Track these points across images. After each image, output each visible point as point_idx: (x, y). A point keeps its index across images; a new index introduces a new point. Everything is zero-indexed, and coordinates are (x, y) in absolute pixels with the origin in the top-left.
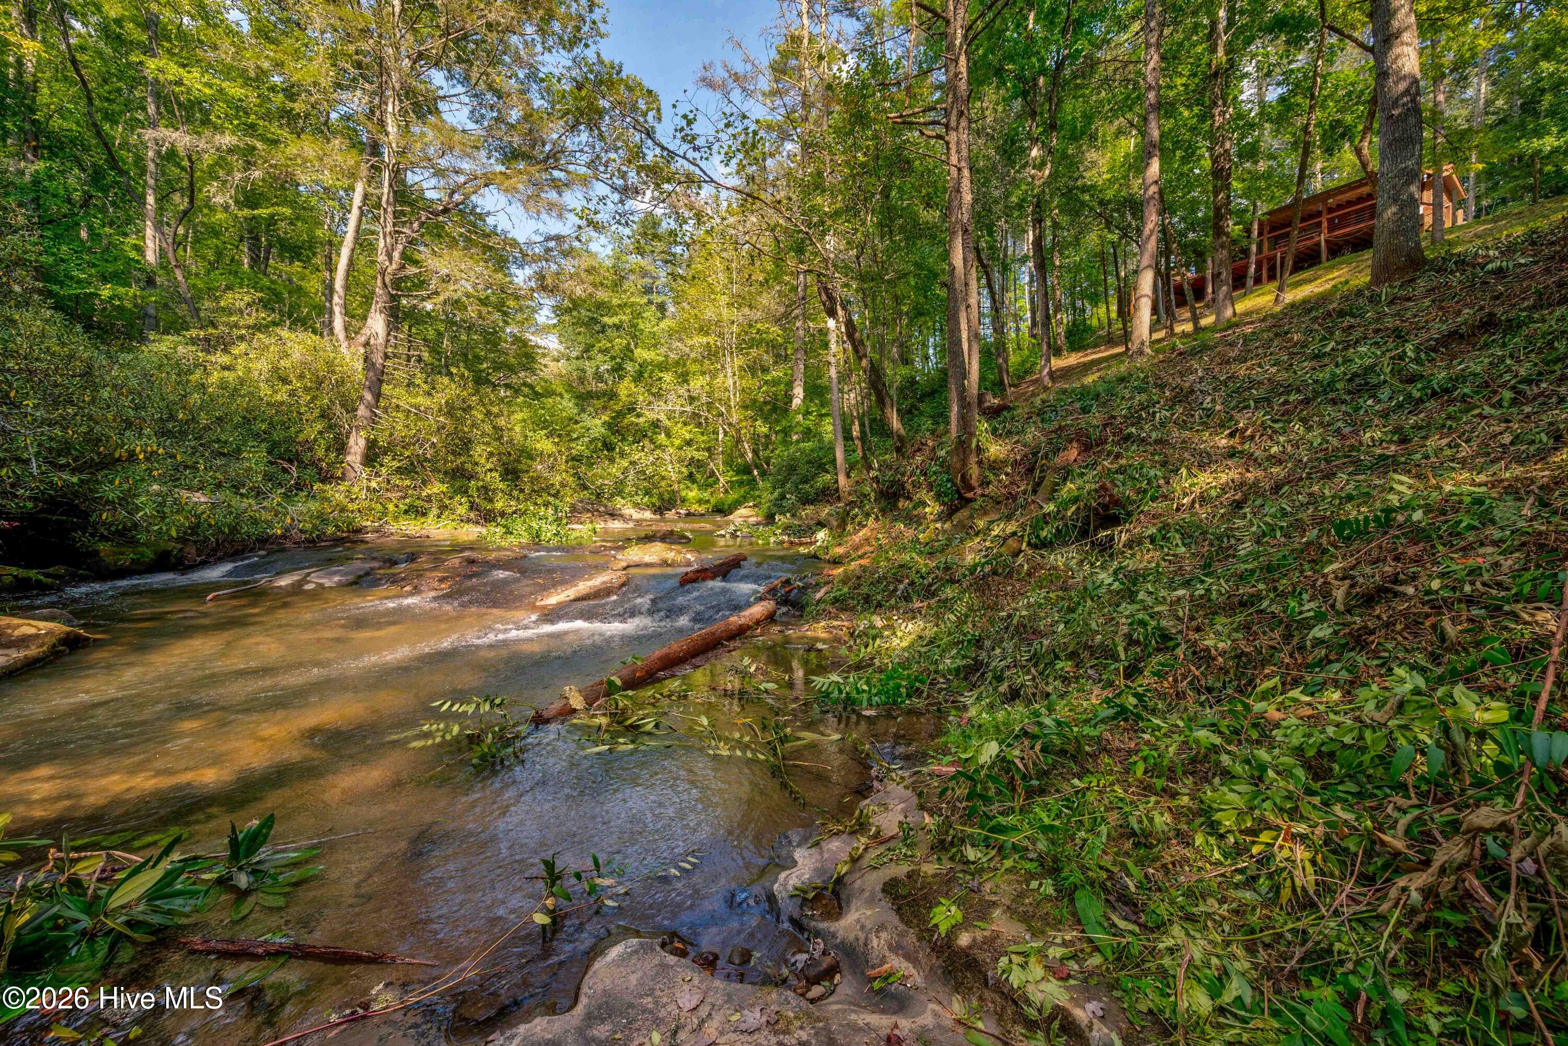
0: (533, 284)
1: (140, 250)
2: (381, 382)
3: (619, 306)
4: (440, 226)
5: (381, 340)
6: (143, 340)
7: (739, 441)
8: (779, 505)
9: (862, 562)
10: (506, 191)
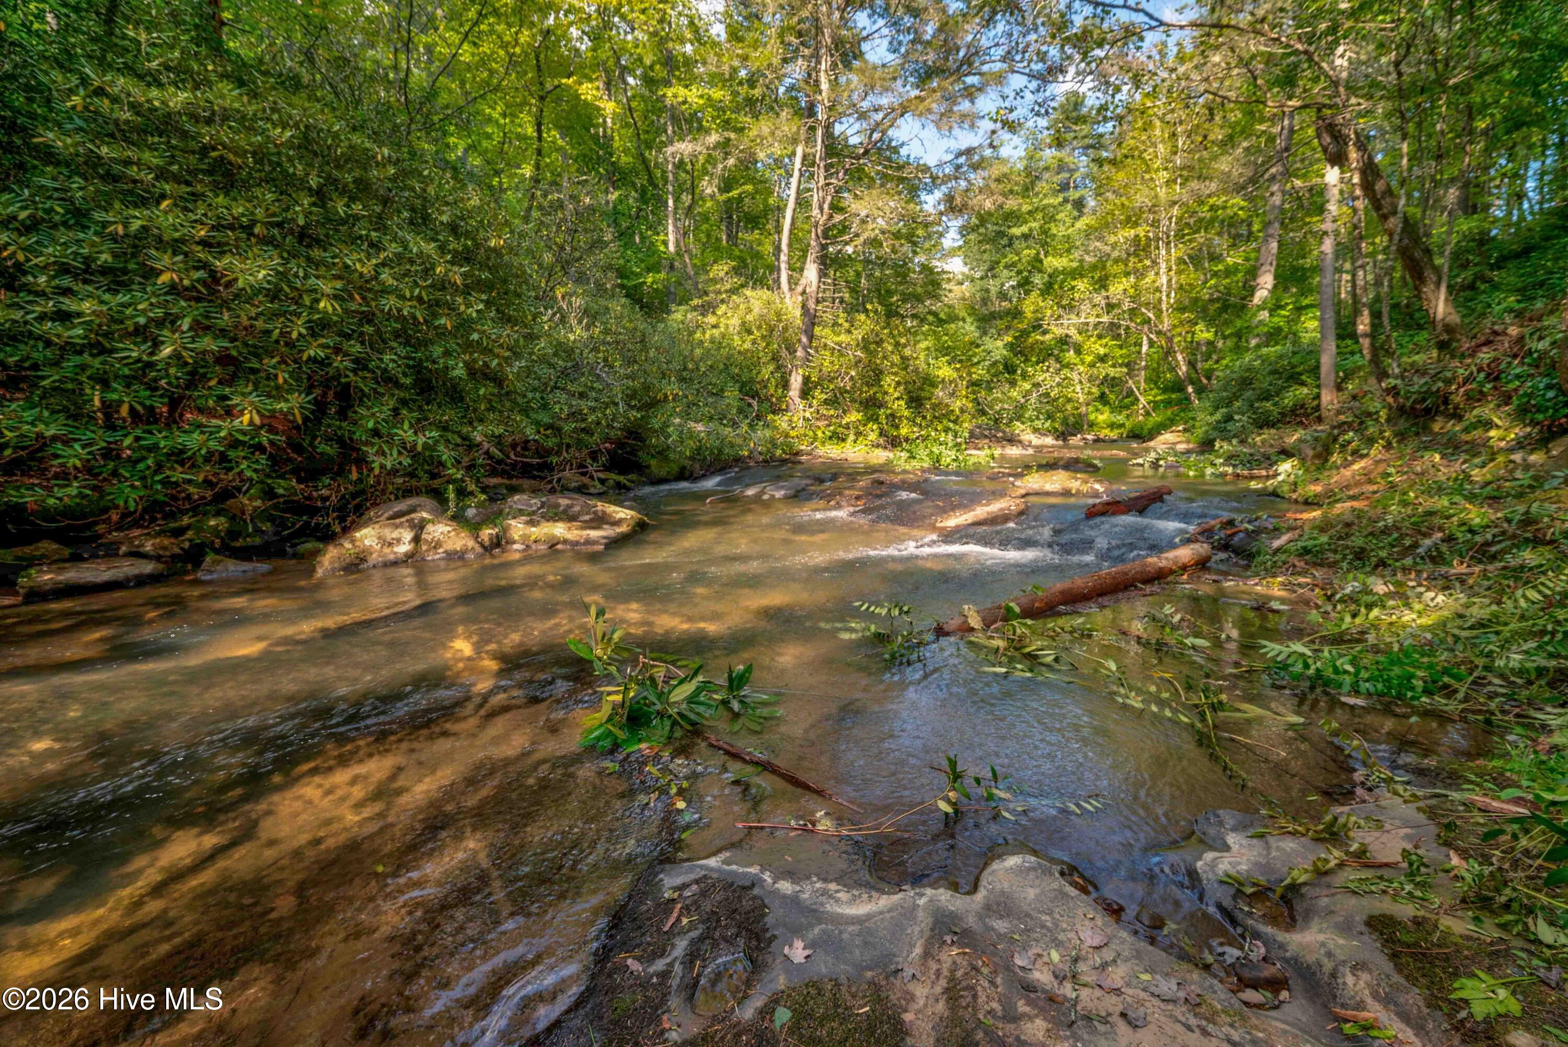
0: (942, 207)
1: (665, 243)
2: (813, 324)
3: (1030, 213)
4: (860, 170)
5: (814, 288)
6: (669, 312)
7: (1169, 352)
8: (1222, 429)
9: (1356, 504)
10: (920, 115)
